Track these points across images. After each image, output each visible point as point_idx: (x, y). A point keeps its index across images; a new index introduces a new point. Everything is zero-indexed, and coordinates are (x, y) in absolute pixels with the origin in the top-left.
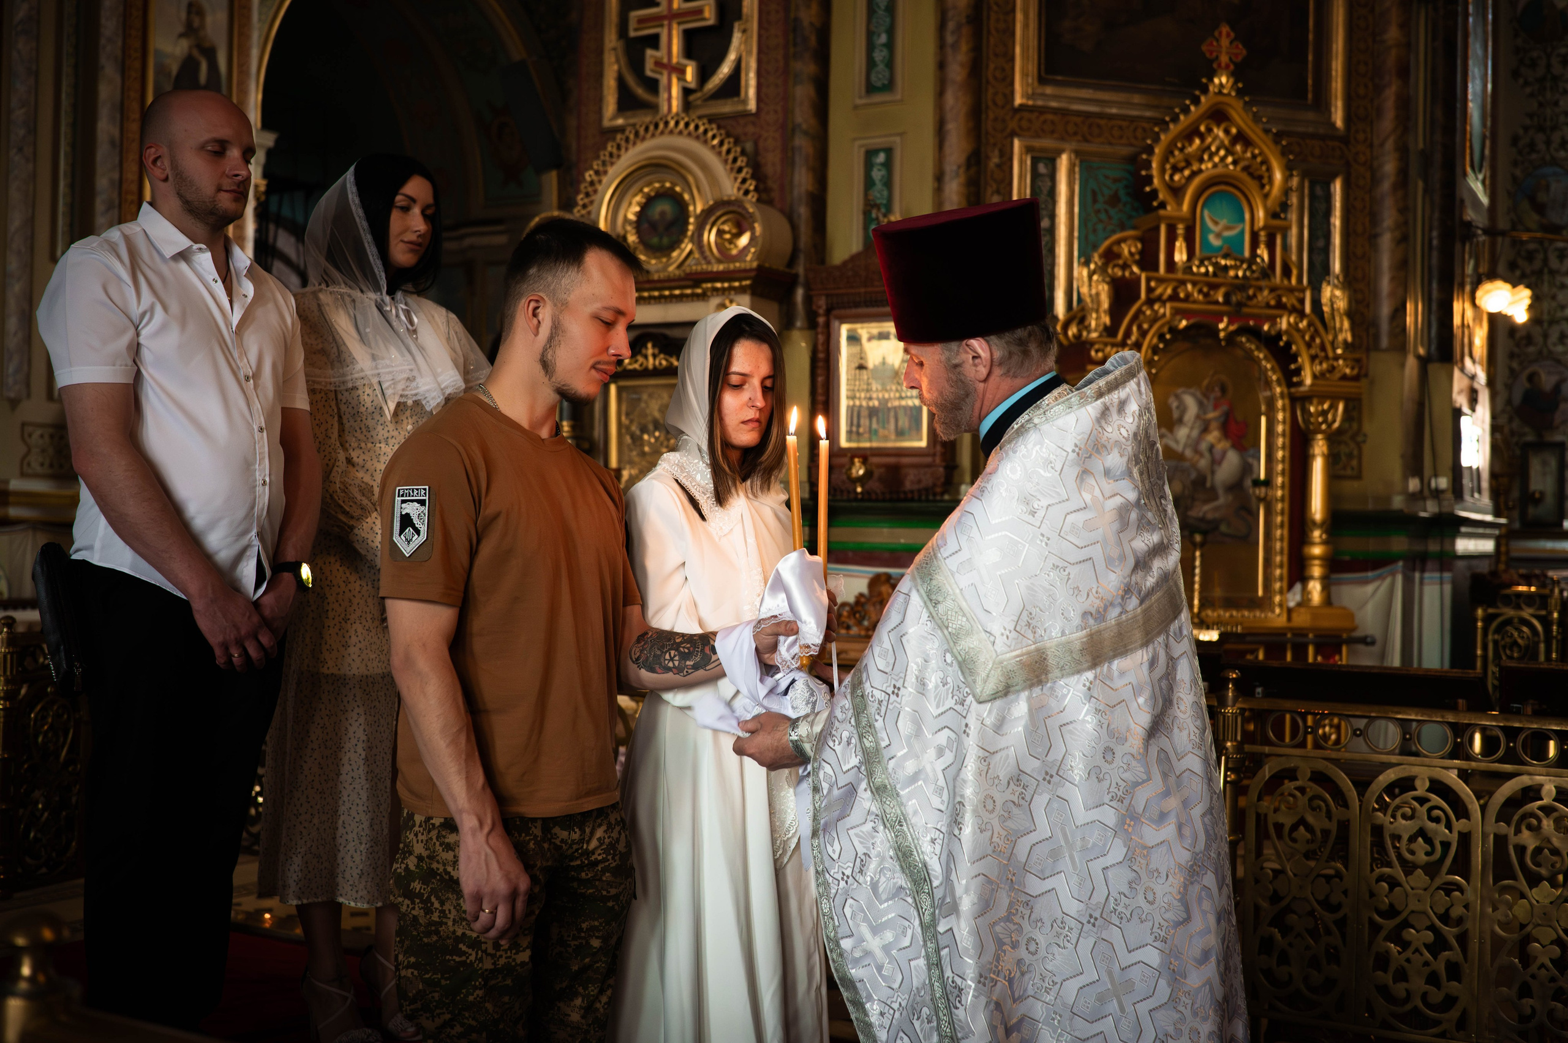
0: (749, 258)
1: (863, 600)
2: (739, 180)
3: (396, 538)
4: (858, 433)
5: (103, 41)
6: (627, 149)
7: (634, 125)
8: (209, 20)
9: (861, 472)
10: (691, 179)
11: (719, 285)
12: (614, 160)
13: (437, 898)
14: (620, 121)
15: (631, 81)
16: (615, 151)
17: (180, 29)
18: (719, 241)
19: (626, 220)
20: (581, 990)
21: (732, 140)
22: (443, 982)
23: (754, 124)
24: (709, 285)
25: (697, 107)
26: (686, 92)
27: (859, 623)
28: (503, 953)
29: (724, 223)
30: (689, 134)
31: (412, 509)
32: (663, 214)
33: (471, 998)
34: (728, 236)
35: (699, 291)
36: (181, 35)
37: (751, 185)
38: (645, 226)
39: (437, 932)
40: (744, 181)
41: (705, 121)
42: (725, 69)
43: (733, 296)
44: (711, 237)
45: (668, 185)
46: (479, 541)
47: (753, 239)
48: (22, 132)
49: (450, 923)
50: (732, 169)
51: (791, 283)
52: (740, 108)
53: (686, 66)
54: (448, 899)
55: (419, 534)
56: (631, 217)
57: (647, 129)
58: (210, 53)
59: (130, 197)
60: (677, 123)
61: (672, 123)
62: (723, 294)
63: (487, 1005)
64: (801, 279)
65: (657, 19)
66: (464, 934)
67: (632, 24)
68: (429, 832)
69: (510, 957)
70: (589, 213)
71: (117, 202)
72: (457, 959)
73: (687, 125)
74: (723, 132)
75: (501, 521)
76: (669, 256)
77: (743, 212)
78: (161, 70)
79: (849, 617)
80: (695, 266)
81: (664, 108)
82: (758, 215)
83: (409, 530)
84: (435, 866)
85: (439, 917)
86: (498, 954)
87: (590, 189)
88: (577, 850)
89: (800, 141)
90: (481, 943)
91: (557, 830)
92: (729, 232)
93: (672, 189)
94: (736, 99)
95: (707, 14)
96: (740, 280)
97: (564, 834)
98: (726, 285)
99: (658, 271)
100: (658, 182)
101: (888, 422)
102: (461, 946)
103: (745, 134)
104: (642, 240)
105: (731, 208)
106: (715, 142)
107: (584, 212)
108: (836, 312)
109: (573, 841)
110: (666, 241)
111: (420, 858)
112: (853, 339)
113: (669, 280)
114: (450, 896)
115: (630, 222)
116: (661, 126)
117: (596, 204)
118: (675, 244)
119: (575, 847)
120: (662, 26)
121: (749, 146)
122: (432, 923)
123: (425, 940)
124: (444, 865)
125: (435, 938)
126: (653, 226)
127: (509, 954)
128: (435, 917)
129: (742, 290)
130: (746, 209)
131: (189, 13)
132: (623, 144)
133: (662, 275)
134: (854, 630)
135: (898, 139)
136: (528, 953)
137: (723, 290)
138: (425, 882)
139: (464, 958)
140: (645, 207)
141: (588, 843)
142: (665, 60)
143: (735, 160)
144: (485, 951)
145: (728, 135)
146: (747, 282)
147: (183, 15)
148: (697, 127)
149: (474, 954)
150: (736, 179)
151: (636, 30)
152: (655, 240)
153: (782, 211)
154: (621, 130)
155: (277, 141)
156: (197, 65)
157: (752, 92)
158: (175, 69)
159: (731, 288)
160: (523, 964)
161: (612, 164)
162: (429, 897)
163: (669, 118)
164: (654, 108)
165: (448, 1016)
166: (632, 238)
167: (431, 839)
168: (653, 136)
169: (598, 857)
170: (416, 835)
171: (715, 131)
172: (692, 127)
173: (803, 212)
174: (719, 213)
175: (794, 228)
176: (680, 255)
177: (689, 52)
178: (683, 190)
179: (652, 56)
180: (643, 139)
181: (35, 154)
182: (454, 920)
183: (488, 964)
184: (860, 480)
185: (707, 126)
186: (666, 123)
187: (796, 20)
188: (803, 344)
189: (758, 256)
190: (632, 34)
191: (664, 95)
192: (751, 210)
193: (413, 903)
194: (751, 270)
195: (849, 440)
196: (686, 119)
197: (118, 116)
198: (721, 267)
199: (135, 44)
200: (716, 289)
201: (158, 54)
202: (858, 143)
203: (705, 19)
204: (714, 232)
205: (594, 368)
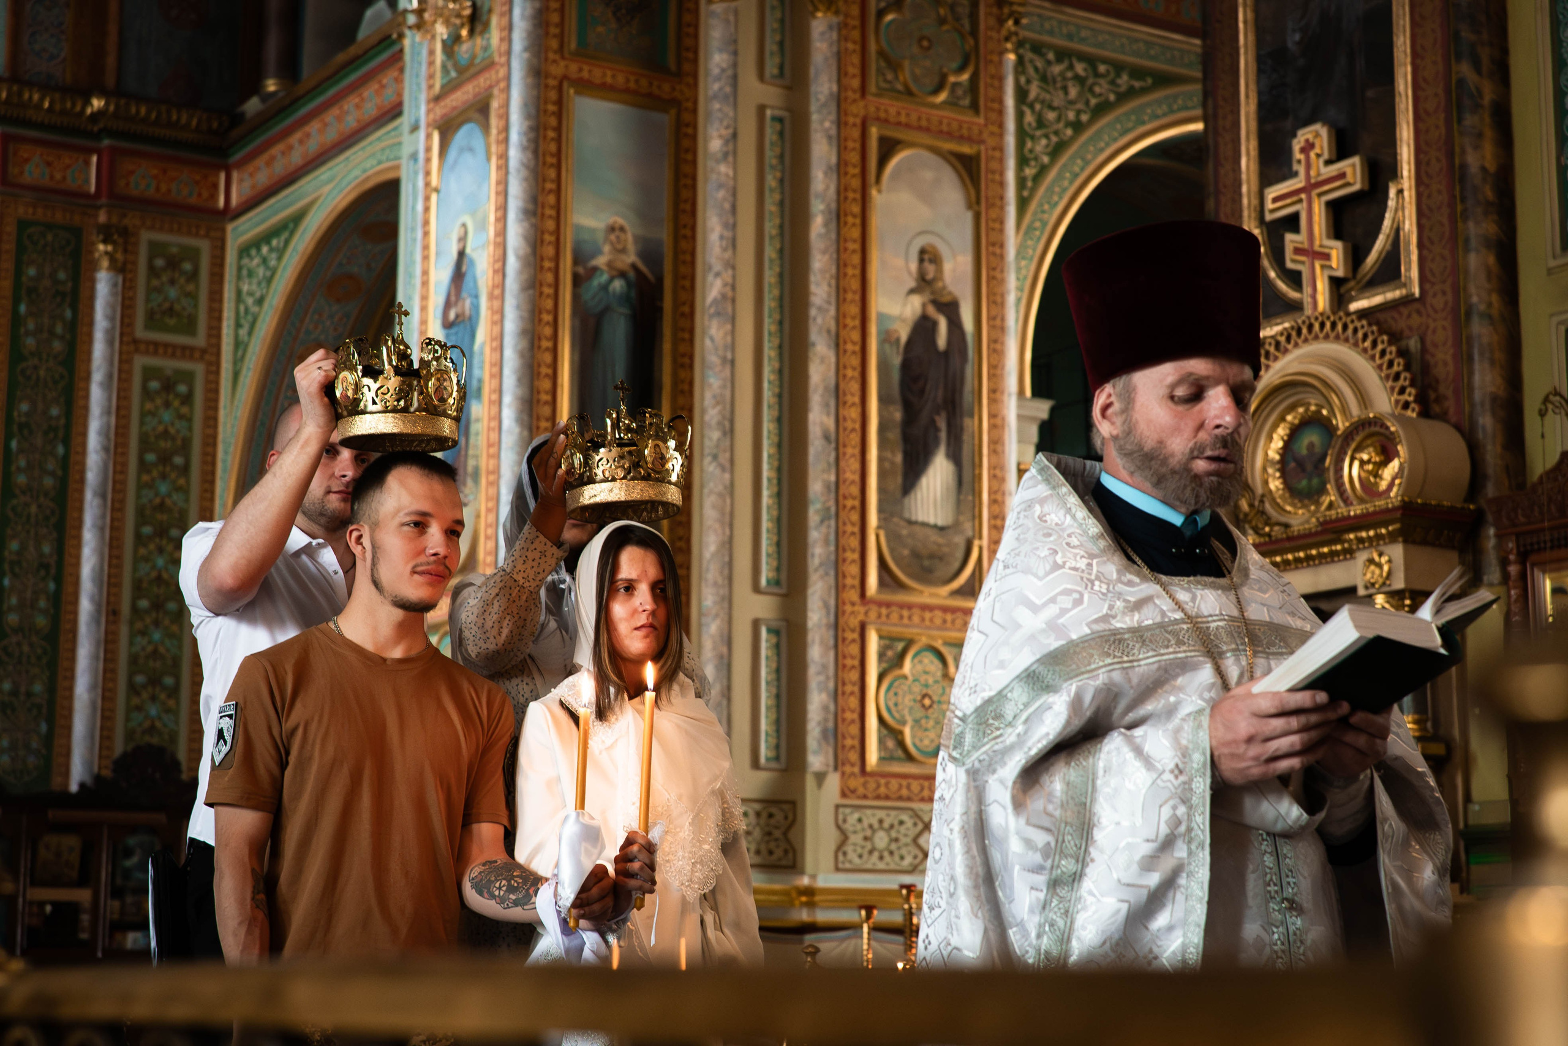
0: (1392, 494)
2: (1397, 390)
5: (813, 312)
7: (1274, 335)
8: (948, 267)
10: (1335, 398)
11: (1364, 534)
15: (1272, 275)
17: (912, 284)
18: (1362, 473)
19: (1267, 460)
21: (1385, 338)
23: (1419, 312)
24: (1352, 536)
25: (1347, 301)
26: (1336, 283)
29: (1367, 450)
30: (1337, 338)
31: (224, 723)
32: (1311, 446)
34: (1370, 467)
35: (1344, 545)
36: (912, 291)
37: (1409, 396)
38: (1292, 465)
40: (1402, 391)
41: (1354, 317)
42: (1382, 245)
43: (1381, 545)
44: (1352, 471)
45: (1313, 408)
46: (287, 752)
47: (1401, 467)
48: (716, 435)
50: (1388, 378)
51: (1477, 521)
52: (1397, 294)
53: (1331, 249)
55: (226, 745)
56: (1274, 455)
57: (1289, 339)
58: (950, 309)
59: (850, 503)
60: (1322, 325)
61: (1317, 326)
62: (1371, 546)
64: (1491, 515)
65: (1296, 194)
67: (1269, 205)
71: (833, 509)
73: (1334, 325)
74: (1375, 329)
76: (1314, 503)
77: (1387, 432)
78: (887, 338)
80: (1338, 512)
81: (1309, 307)
82: (1401, 434)
89: (1480, 329)
92: (1374, 462)
93: (1319, 412)
94: (1397, 282)
95: (1349, 178)
96: (1385, 524)
98: (1372, 533)
99: (1299, 524)
100: (1302, 405)
103: (1410, 328)
104: (1288, 486)
105: (1373, 429)
106: (1368, 344)
108: (1534, 558)
113: (1309, 535)
115: (1273, 463)
116: (1305, 331)
118: (1321, 490)
120: (1301, 202)
121: (1413, 344)
126: (1301, 464)
129: (1392, 538)
130: (1387, 428)
131: (921, 261)
133: (1302, 530)
137: (1370, 541)
140: (1289, 441)
142: (1307, 245)
143: (1391, 364)
145: (1381, 332)
146: (1397, 526)
147: (914, 266)
148: (1345, 327)
150: (1392, 389)
151: (1274, 211)
152: (1302, 484)
153: (1458, 428)
155: (1053, 411)
156: (935, 324)
157: (1415, 273)
158: (904, 333)
159: (1379, 537)
163: (1313, 320)
164: (1295, 307)
166: (1274, 484)
168: (1296, 345)
171: (1366, 329)
172: (1340, 327)
173: (1486, 422)
174: (1358, 439)
176: (1325, 499)
177: (1337, 231)
178: (1328, 412)
179: (1292, 241)
180: (1286, 351)
181: (732, 461)
186: (1310, 327)
187: (1464, 167)
189: (1407, 488)
190: (1269, 217)
191: (1308, 290)
192: (1393, 429)
194: (1395, 509)
196: (1332, 318)
197: (832, 403)
198: (1365, 509)
199: (854, 310)
200: (1361, 540)
201: (881, 317)
202: (1555, 320)
203: (1348, 184)
204: (1356, 464)
205: (415, 572)
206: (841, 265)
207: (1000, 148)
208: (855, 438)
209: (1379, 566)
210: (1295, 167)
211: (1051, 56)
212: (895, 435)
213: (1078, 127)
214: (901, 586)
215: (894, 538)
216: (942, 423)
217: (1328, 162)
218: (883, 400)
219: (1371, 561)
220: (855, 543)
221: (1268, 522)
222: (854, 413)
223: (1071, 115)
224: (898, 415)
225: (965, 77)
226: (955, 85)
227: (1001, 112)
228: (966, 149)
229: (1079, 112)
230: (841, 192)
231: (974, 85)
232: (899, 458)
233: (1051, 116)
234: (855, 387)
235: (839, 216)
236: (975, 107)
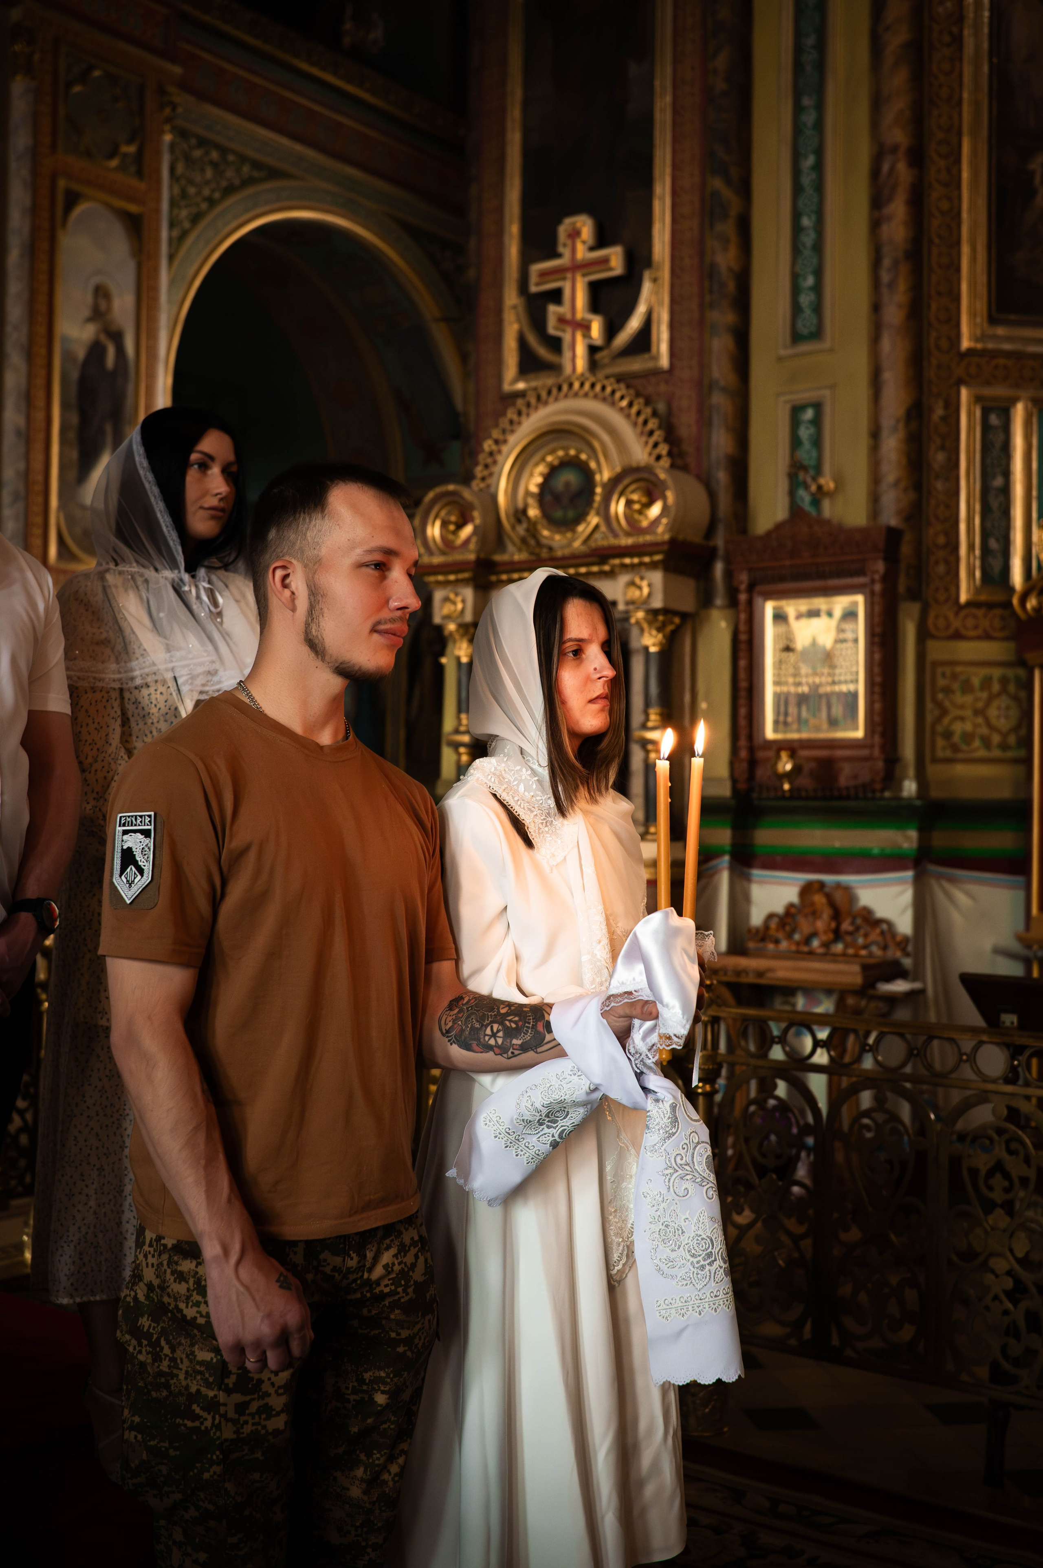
0: (660, 529)
1: (793, 910)
2: (650, 444)
3: (116, 880)
4: (786, 723)
5: (9, 328)
6: (528, 415)
7: (535, 389)
8: (117, 304)
9: (789, 767)
10: (596, 445)
11: (627, 561)
12: (515, 427)
13: (168, 1342)
14: (521, 386)
15: (532, 340)
16: (515, 417)
17: (86, 312)
18: (628, 511)
19: (528, 493)
20: (363, 1457)
21: (642, 401)
22: (172, 1453)
23: (667, 382)
24: (617, 561)
25: (604, 366)
26: (593, 350)
27: (789, 936)
28: (249, 1418)
29: (633, 492)
30: (596, 397)
31: (135, 842)
32: (567, 484)
33: (206, 1476)
34: (637, 507)
35: (607, 568)
36: (90, 320)
37: (663, 449)
38: (548, 498)
39: (167, 1386)
40: (656, 445)
41: (612, 380)
42: (635, 323)
43: (643, 571)
44: (619, 507)
45: (572, 452)
46: (224, 883)
47: (665, 508)
49: (182, 1376)
50: (642, 433)
51: (711, 555)
52: (650, 365)
53: (590, 322)
54: (180, 1344)
55: (142, 875)
56: (534, 489)
57: (549, 393)
58: (117, 337)
59: (35, 488)
60: (582, 385)
61: (576, 385)
62: (633, 570)
63: (228, 1485)
64: (721, 552)
65: (560, 272)
66: (198, 1391)
67: (533, 278)
68: (160, 1255)
69: (259, 1424)
70: (488, 486)
71: (23, 492)
72: (189, 1424)
73: (593, 386)
74: (632, 392)
75: (252, 855)
76: (573, 530)
77: (654, 479)
78: (67, 356)
79: (777, 930)
80: (602, 540)
81: (568, 369)
82: (670, 482)
83: (132, 869)
84: (166, 1299)
85: (169, 1367)
86: (243, 1419)
87: (489, 460)
88: (355, 1281)
89: (718, 399)
90: (219, 1404)
91: (326, 1255)
92: (638, 502)
93: (577, 457)
94: (646, 356)
95: (614, 264)
96: (650, 554)
97: (337, 1260)
98: (635, 560)
99: (562, 547)
100: (562, 449)
101: (819, 710)
102: (195, 1407)
103: (657, 394)
104: (544, 514)
105: (641, 476)
106: (624, 403)
107: (482, 485)
108: (759, 588)
109: (348, 1269)
110: (571, 514)
111: (150, 1287)
112: (780, 617)
114: (183, 1341)
115: (532, 495)
116: (565, 388)
117: (495, 478)
118: (581, 517)
119: (352, 1277)
120: (564, 279)
121: (661, 407)
122: (161, 1374)
123: (154, 1394)
124: (176, 1299)
125: (165, 1393)
126: (557, 498)
127: (257, 1419)
128: (164, 1366)
129: (653, 566)
130: (656, 476)
131: (96, 295)
132: (524, 410)
133: (567, 552)
134: (784, 945)
135: (827, 393)
136: (283, 1418)
137: (633, 567)
138: (155, 1319)
139: (197, 1424)
140: (548, 478)
141: (370, 1270)
142: (569, 316)
143: (645, 422)
144: (224, 1416)
145: (638, 395)
146: (659, 557)
147: (89, 298)
148: (603, 388)
149: (210, 1418)
150: (646, 443)
151: (537, 284)
152: (558, 514)
153: (699, 477)
154: (522, 394)
156: (104, 349)
157: (664, 347)
158: (81, 354)
159: (641, 564)
160: (276, 1432)
161: (512, 431)
162: (158, 1339)
163: (573, 379)
164: (555, 368)
165: (178, 1496)
166: (533, 512)
167: (161, 1264)
168: (556, 399)
169: (384, 1288)
170: (146, 1256)
171: (623, 391)
172: (598, 388)
173: (722, 477)
174: (626, 481)
175: (712, 495)
176: (586, 528)
177: (595, 306)
178: (589, 457)
179: (554, 313)
180: (546, 403)
182: (187, 1372)
183: (228, 1433)
184: (788, 776)
185: (616, 386)
186: (571, 385)
187: (713, 266)
188: (723, 624)
189: (671, 527)
190: (534, 289)
191: (567, 354)
192: (662, 477)
193: (140, 1344)
194: (662, 543)
195: (776, 730)
196: (592, 379)
197: (24, 405)
198: (629, 541)
199: (42, 330)
200: (624, 566)
201: (65, 339)
202: (783, 398)
203: (611, 269)
204: (622, 502)
205: (376, 631)
206: (33, 292)
207: (158, 211)
208: (41, 436)
209: (640, 588)
210: (561, 249)
211: (193, 141)
212: (72, 435)
213: (212, 203)
214: (73, 558)
215: (70, 520)
216: (109, 428)
217: (592, 249)
218: (64, 406)
219: (632, 584)
220: (39, 520)
221: (539, 544)
222: (40, 416)
223: (206, 192)
224: (74, 419)
225: (131, 149)
226: (125, 155)
227: (159, 181)
228: (133, 208)
229: (213, 191)
230: (35, 230)
231: (139, 157)
232: (74, 454)
233: (192, 190)
234: (41, 394)
235: (31, 251)
236: (140, 174)
